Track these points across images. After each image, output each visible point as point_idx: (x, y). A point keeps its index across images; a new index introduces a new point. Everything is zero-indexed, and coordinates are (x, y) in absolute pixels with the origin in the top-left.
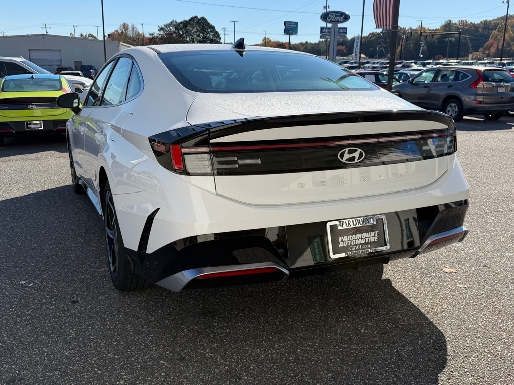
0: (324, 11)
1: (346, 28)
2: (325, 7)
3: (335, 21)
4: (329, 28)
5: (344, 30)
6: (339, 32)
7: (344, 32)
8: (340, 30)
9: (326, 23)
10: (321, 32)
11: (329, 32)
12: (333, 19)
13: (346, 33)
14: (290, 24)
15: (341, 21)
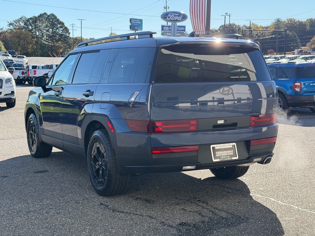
0: (165, 11)
1: (184, 27)
2: (166, 8)
3: (174, 20)
5: (182, 29)
6: (178, 30)
7: (182, 30)
9: (166, 22)
10: (162, 30)
11: (169, 30)
12: (172, 19)
13: (185, 30)
14: (135, 21)
15: (179, 20)
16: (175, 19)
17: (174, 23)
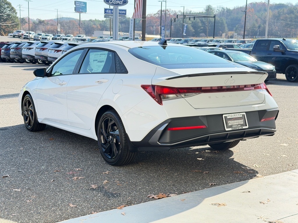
1: (125, 11)
4: (112, 10)
5: (124, 12)
7: (123, 14)
8: (120, 12)
9: (109, 6)
10: (105, 12)
11: (112, 13)
13: (125, 14)
14: (80, 4)
15: (121, 4)
16: (117, 3)
17: (116, 7)
